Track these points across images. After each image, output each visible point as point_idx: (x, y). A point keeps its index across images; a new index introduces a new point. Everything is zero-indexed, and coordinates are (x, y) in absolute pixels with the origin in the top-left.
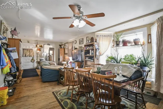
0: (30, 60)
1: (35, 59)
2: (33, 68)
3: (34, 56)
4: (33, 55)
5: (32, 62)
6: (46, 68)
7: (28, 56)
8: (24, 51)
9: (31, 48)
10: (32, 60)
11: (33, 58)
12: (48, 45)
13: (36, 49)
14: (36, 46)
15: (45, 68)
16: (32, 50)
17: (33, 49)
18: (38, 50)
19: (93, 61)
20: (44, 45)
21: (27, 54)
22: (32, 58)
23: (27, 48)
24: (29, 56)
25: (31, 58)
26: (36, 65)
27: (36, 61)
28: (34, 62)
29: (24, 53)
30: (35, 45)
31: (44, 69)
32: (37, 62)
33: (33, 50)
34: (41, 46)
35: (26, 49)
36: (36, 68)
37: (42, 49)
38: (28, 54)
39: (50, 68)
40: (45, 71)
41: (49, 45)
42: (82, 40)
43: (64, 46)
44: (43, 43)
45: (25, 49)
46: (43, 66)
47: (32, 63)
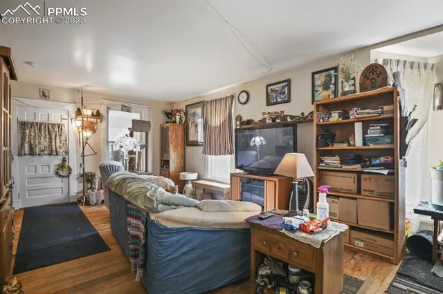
0: (53, 169)
1: (74, 163)
2: (67, 201)
3: (67, 153)
4: (63, 149)
5: (60, 176)
6: (177, 222)
7: (43, 151)
8: (27, 131)
9: (55, 119)
10: (62, 166)
11: (64, 160)
12: (122, 110)
13: (79, 123)
14: (79, 112)
15: (170, 225)
16: (60, 126)
17: (65, 122)
18: (86, 128)
19: (389, 174)
20: (108, 108)
21: (39, 143)
22: (61, 162)
23: (39, 120)
24: (46, 152)
25: (57, 161)
26: (76, 187)
27: (76, 171)
28: (68, 176)
29: (27, 139)
30: (72, 109)
31: (166, 229)
32: (82, 176)
33: (65, 129)
34: (98, 115)
35: (32, 124)
36: (79, 201)
37: (101, 126)
38: (44, 142)
39: (202, 223)
40: (175, 238)
41: (128, 110)
42: (283, 87)
43: (182, 114)
44: (105, 102)
45: (27, 123)
46: (157, 212)
47: (58, 183)
